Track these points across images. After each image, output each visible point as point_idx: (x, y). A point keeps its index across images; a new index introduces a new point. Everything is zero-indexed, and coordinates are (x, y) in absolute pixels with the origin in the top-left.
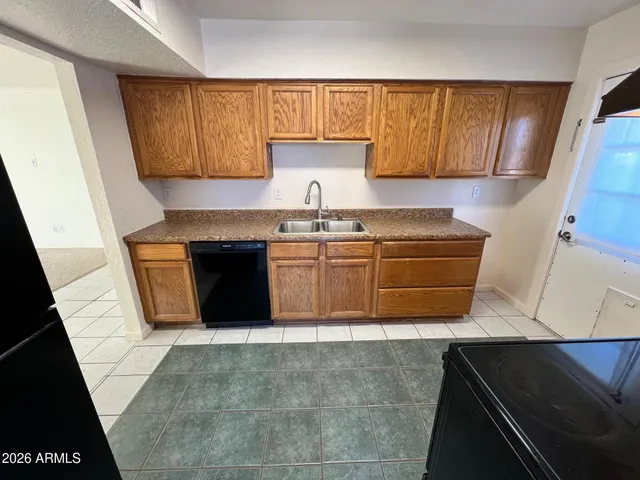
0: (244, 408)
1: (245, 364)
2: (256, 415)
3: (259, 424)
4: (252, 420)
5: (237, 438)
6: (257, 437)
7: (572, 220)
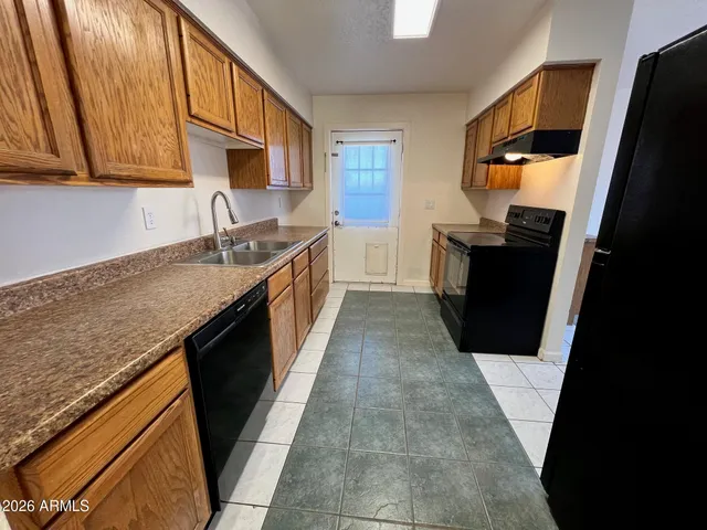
0: (402, 434)
1: (336, 441)
2: (410, 423)
3: (420, 420)
4: (416, 426)
5: (435, 435)
6: (431, 420)
7: (337, 213)
